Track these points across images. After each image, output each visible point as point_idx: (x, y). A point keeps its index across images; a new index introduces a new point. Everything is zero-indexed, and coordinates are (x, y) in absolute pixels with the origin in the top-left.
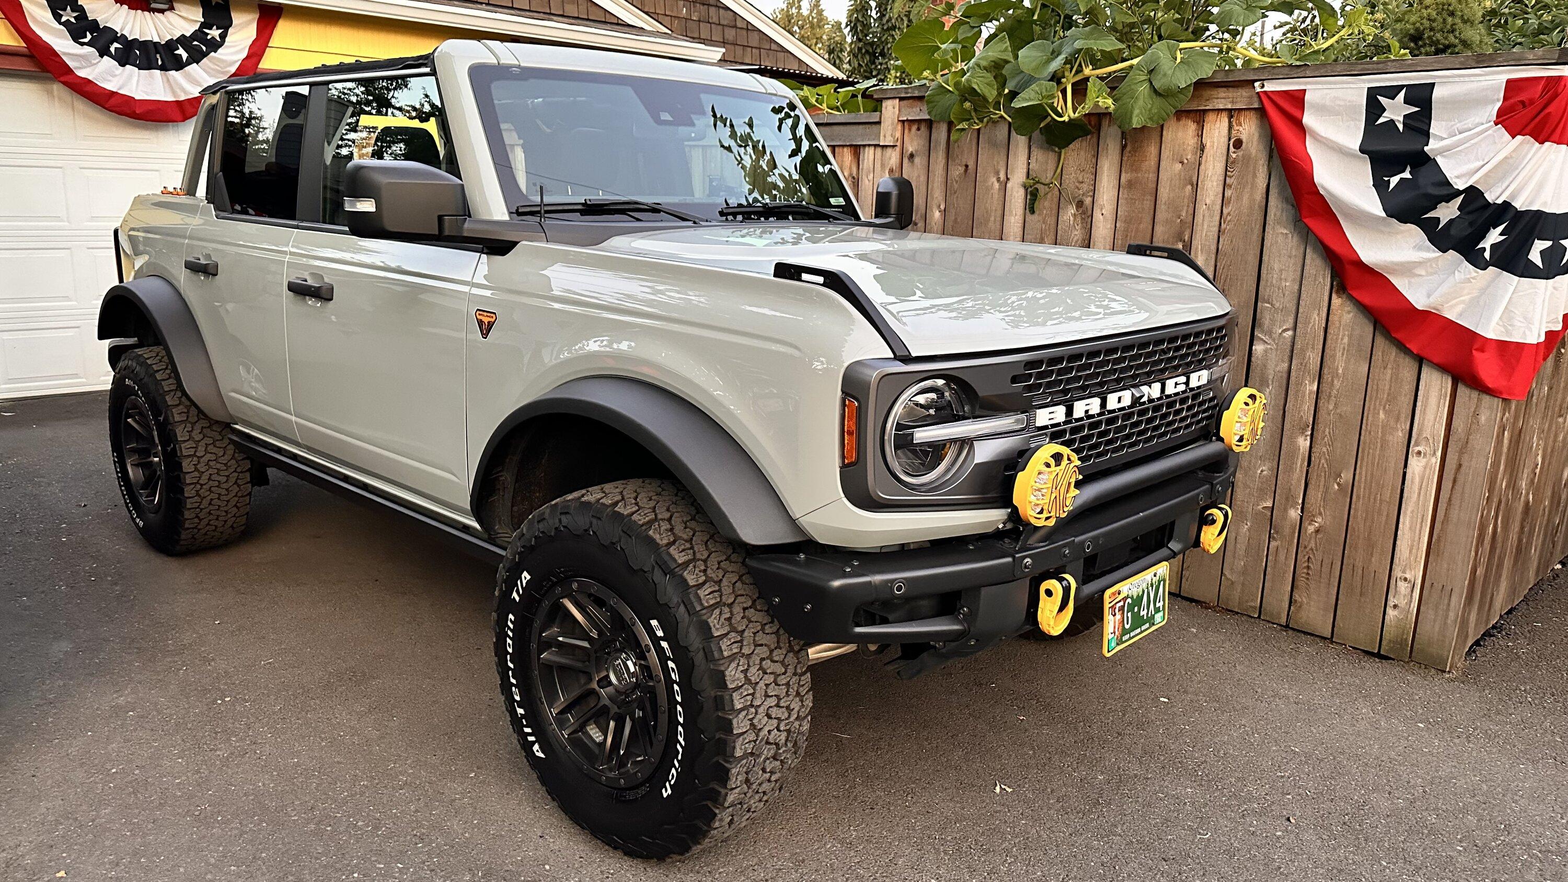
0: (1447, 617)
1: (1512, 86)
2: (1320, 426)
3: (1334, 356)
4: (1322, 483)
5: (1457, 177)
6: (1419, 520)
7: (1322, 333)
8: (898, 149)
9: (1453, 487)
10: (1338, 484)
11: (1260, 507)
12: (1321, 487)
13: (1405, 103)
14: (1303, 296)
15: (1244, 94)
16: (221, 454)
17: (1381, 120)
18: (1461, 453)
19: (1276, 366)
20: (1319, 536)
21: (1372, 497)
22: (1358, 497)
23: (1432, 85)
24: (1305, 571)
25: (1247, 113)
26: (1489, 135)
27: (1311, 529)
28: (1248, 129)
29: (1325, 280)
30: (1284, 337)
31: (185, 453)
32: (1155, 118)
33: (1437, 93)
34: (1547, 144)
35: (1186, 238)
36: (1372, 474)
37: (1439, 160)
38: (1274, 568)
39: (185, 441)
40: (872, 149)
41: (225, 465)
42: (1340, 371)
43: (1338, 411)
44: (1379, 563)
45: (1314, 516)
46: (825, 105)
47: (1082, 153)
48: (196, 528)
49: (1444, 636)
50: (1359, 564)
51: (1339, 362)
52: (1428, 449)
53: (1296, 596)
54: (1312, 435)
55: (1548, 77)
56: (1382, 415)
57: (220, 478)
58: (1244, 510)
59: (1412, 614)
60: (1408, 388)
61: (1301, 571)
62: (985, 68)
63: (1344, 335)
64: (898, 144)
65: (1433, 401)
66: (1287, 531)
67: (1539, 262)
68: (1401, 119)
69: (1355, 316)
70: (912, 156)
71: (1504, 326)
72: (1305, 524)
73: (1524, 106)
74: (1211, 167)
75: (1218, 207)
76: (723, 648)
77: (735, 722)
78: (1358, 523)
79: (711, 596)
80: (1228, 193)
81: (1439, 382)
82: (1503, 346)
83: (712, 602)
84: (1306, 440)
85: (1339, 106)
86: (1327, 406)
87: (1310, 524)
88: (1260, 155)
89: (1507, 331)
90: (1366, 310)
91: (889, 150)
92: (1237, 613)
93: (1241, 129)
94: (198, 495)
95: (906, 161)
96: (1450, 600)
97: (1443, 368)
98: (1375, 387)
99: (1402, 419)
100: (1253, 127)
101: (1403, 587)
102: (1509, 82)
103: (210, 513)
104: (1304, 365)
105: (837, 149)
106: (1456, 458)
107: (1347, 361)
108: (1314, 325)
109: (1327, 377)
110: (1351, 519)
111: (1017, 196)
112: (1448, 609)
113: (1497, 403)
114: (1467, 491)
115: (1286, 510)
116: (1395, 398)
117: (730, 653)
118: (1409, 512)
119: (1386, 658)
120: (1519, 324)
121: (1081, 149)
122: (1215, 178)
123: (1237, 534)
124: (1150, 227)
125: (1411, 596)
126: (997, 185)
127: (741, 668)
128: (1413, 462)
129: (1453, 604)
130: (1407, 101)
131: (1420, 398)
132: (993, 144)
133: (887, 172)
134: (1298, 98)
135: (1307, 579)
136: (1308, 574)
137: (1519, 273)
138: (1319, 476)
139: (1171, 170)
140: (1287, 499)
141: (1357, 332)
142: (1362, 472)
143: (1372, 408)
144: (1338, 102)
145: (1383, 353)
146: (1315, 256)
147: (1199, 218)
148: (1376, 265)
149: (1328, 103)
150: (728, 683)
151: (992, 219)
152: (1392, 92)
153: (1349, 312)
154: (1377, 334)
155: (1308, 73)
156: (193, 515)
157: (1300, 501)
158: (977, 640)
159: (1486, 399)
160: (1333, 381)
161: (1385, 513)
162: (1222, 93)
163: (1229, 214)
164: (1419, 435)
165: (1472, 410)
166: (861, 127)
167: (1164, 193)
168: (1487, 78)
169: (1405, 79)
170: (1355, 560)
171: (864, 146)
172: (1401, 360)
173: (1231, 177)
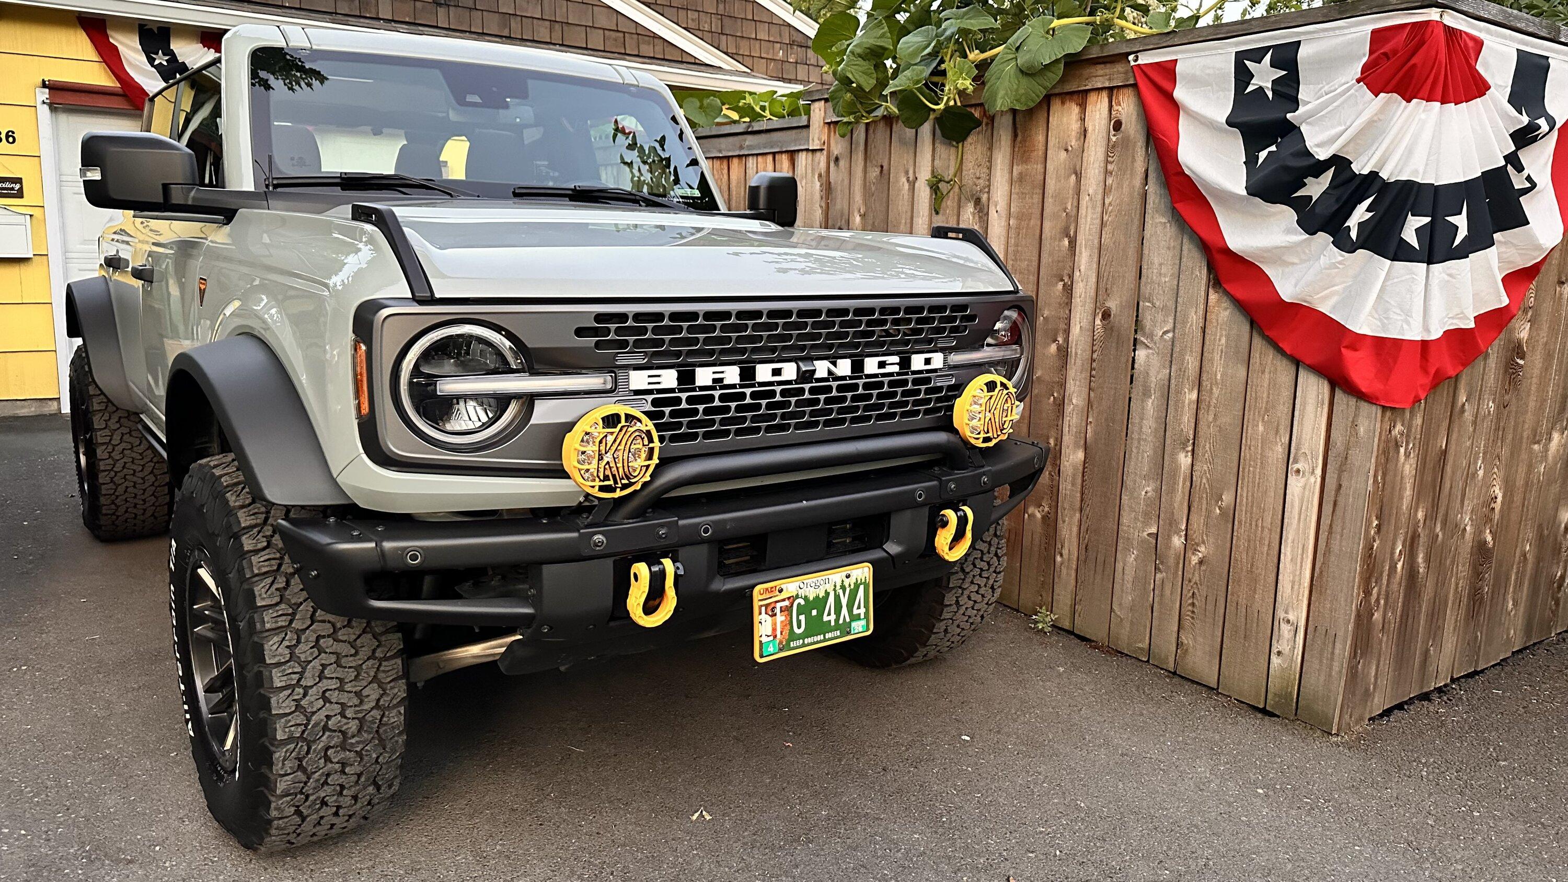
0: (1331, 669)
1: (1378, 36)
2: (1201, 441)
3: (1212, 360)
4: (1204, 506)
5: (1318, 146)
6: (1300, 552)
7: (1199, 334)
8: (825, 152)
9: (1334, 511)
10: (1220, 508)
11: (1145, 534)
12: (1204, 510)
13: (1271, 66)
14: (1181, 293)
15: (1120, 69)
16: (138, 443)
17: (1250, 89)
18: (1341, 471)
19: (1158, 373)
20: (1203, 568)
21: (1254, 523)
22: (1240, 522)
23: (1298, 43)
24: (1190, 608)
25: (1126, 91)
26: (1351, 95)
27: (1195, 560)
28: (1127, 107)
29: (1202, 273)
30: (1165, 340)
31: (100, 440)
32: (1023, 99)
33: (1302, 53)
34: (1415, 101)
35: (1072, 233)
36: (1253, 495)
37: (1304, 129)
38: (1160, 603)
39: (101, 429)
40: (804, 153)
41: (141, 454)
42: (1219, 377)
43: (1218, 423)
44: (1262, 601)
45: (1198, 545)
46: (767, 112)
47: (979, 146)
48: (114, 514)
49: (1330, 691)
50: (1242, 602)
51: (1218, 367)
52: (1306, 466)
53: (1183, 637)
54: (1193, 450)
55: (1414, 24)
56: (1261, 428)
57: (135, 467)
58: (1131, 537)
59: (1296, 664)
60: (1287, 394)
61: (1187, 609)
62: (860, 56)
63: (1221, 336)
64: (825, 147)
65: (1310, 408)
66: (1171, 561)
67: (1414, 243)
68: (1270, 85)
69: (1231, 313)
70: (837, 159)
71: (1380, 320)
72: (1189, 554)
73: (1388, 59)
74: (1093, 153)
75: (1100, 197)
76: (266, 619)
77: (273, 701)
78: (1241, 555)
79: (266, 563)
80: (1109, 181)
81: (1315, 388)
82: (1380, 344)
83: (264, 570)
84: (1186, 456)
85: (1209, 75)
86: (1207, 417)
87: (1193, 554)
88: (1138, 136)
89: (1384, 325)
90: (1242, 306)
91: (818, 154)
92: (1127, 655)
93: (1120, 109)
94: (112, 481)
95: (832, 164)
96: (1334, 648)
97: (1319, 370)
98: (1254, 395)
99: (1282, 431)
100: (1132, 107)
101: (1286, 629)
102: (1374, 32)
103: (126, 501)
104: (1182, 370)
105: (777, 156)
106: (1336, 476)
107: (1226, 366)
108: (1191, 325)
109: (1206, 383)
110: (1234, 548)
111: (924, 194)
112: (1332, 659)
113: (1376, 411)
114: (1348, 516)
115: (1169, 537)
116: (1274, 407)
117: (274, 626)
118: (1290, 541)
119: (1272, 715)
120: (1396, 317)
121: (977, 141)
122: (1096, 165)
123: (1125, 564)
124: (1039, 223)
125: (1295, 641)
126: (906, 186)
127: (286, 643)
128: (1292, 479)
129: (1337, 651)
130: (1273, 65)
131: (1297, 406)
132: (902, 142)
133: (816, 177)
134: (1168, 70)
135: (1193, 618)
136: (1193, 612)
137: (1391, 255)
138: (1201, 498)
139: (1057, 159)
140: (1170, 524)
141: (1234, 332)
142: (1243, 492)
143: (1251, 417)
144: (1208, 71)
145: (1261, 353)
146: (1191, 246)
147: (1083, 211)
148: (1244, 252)
149: (1198, 73)
150: (267, 658)
151: (903, 221)
152: (1257, 55)
153: (1226, 309)
154: (1255, 334)
155: (1177, 41)
156: (109, 502)
157: (1183, 527)
158: (551, 628)
159: (1365, 407)
160: (1212, 389)
161: (1267, 543)
162: (1100, 70)
163: (1110, 204)
164: (1297, 449)
165: (1351, 419)
166: (794, 131)
167: (1051, 185)
168: (1353, 30)
169: (1271, 38)
170: (1239, 596)
171: (799, 151)
172: (1279, 363)
173: (1111, 163)
